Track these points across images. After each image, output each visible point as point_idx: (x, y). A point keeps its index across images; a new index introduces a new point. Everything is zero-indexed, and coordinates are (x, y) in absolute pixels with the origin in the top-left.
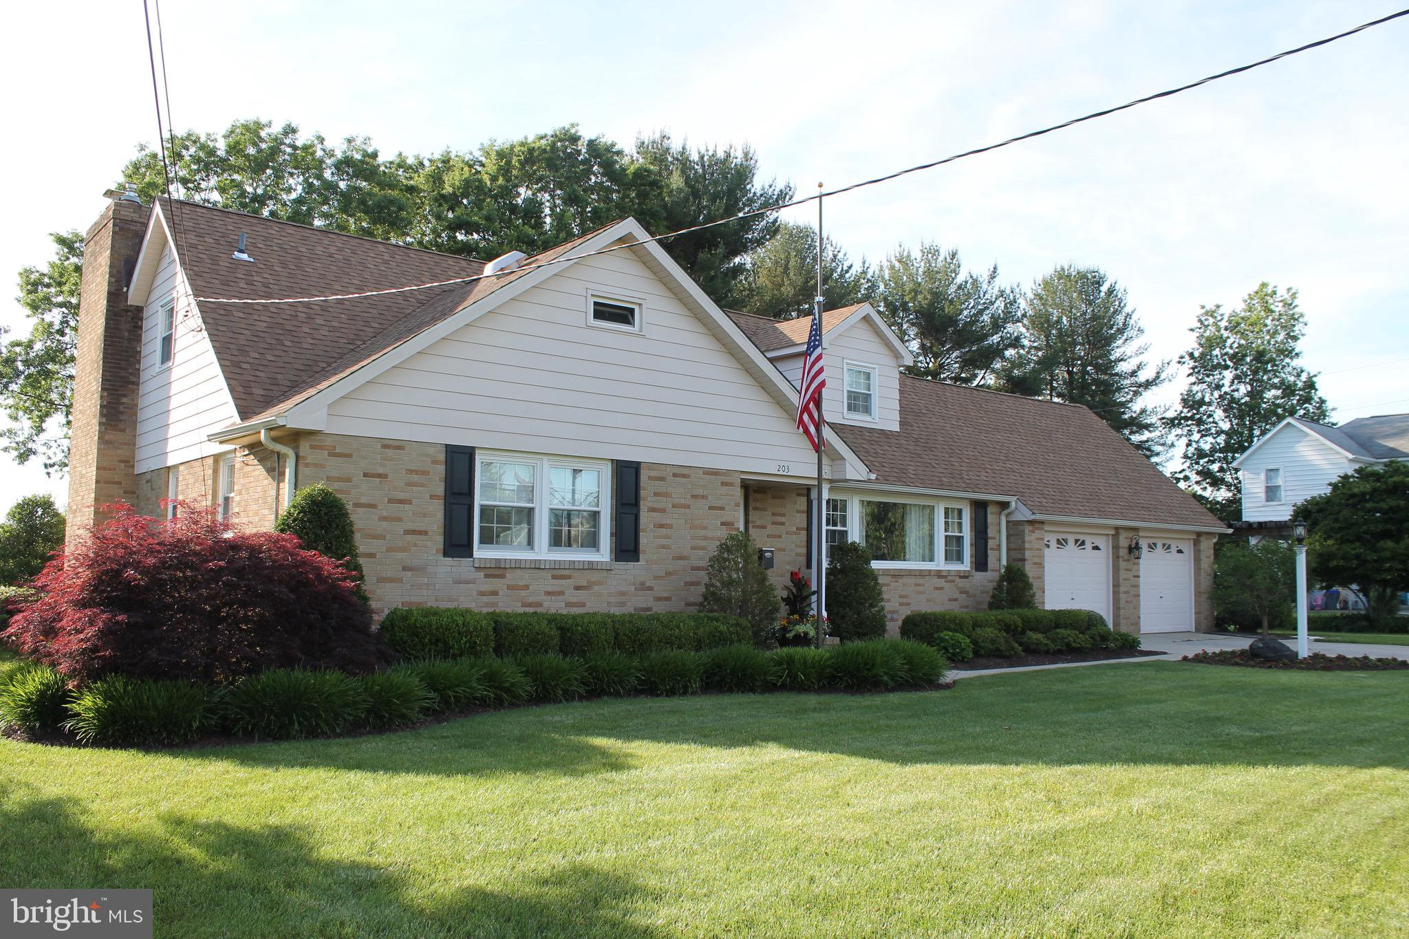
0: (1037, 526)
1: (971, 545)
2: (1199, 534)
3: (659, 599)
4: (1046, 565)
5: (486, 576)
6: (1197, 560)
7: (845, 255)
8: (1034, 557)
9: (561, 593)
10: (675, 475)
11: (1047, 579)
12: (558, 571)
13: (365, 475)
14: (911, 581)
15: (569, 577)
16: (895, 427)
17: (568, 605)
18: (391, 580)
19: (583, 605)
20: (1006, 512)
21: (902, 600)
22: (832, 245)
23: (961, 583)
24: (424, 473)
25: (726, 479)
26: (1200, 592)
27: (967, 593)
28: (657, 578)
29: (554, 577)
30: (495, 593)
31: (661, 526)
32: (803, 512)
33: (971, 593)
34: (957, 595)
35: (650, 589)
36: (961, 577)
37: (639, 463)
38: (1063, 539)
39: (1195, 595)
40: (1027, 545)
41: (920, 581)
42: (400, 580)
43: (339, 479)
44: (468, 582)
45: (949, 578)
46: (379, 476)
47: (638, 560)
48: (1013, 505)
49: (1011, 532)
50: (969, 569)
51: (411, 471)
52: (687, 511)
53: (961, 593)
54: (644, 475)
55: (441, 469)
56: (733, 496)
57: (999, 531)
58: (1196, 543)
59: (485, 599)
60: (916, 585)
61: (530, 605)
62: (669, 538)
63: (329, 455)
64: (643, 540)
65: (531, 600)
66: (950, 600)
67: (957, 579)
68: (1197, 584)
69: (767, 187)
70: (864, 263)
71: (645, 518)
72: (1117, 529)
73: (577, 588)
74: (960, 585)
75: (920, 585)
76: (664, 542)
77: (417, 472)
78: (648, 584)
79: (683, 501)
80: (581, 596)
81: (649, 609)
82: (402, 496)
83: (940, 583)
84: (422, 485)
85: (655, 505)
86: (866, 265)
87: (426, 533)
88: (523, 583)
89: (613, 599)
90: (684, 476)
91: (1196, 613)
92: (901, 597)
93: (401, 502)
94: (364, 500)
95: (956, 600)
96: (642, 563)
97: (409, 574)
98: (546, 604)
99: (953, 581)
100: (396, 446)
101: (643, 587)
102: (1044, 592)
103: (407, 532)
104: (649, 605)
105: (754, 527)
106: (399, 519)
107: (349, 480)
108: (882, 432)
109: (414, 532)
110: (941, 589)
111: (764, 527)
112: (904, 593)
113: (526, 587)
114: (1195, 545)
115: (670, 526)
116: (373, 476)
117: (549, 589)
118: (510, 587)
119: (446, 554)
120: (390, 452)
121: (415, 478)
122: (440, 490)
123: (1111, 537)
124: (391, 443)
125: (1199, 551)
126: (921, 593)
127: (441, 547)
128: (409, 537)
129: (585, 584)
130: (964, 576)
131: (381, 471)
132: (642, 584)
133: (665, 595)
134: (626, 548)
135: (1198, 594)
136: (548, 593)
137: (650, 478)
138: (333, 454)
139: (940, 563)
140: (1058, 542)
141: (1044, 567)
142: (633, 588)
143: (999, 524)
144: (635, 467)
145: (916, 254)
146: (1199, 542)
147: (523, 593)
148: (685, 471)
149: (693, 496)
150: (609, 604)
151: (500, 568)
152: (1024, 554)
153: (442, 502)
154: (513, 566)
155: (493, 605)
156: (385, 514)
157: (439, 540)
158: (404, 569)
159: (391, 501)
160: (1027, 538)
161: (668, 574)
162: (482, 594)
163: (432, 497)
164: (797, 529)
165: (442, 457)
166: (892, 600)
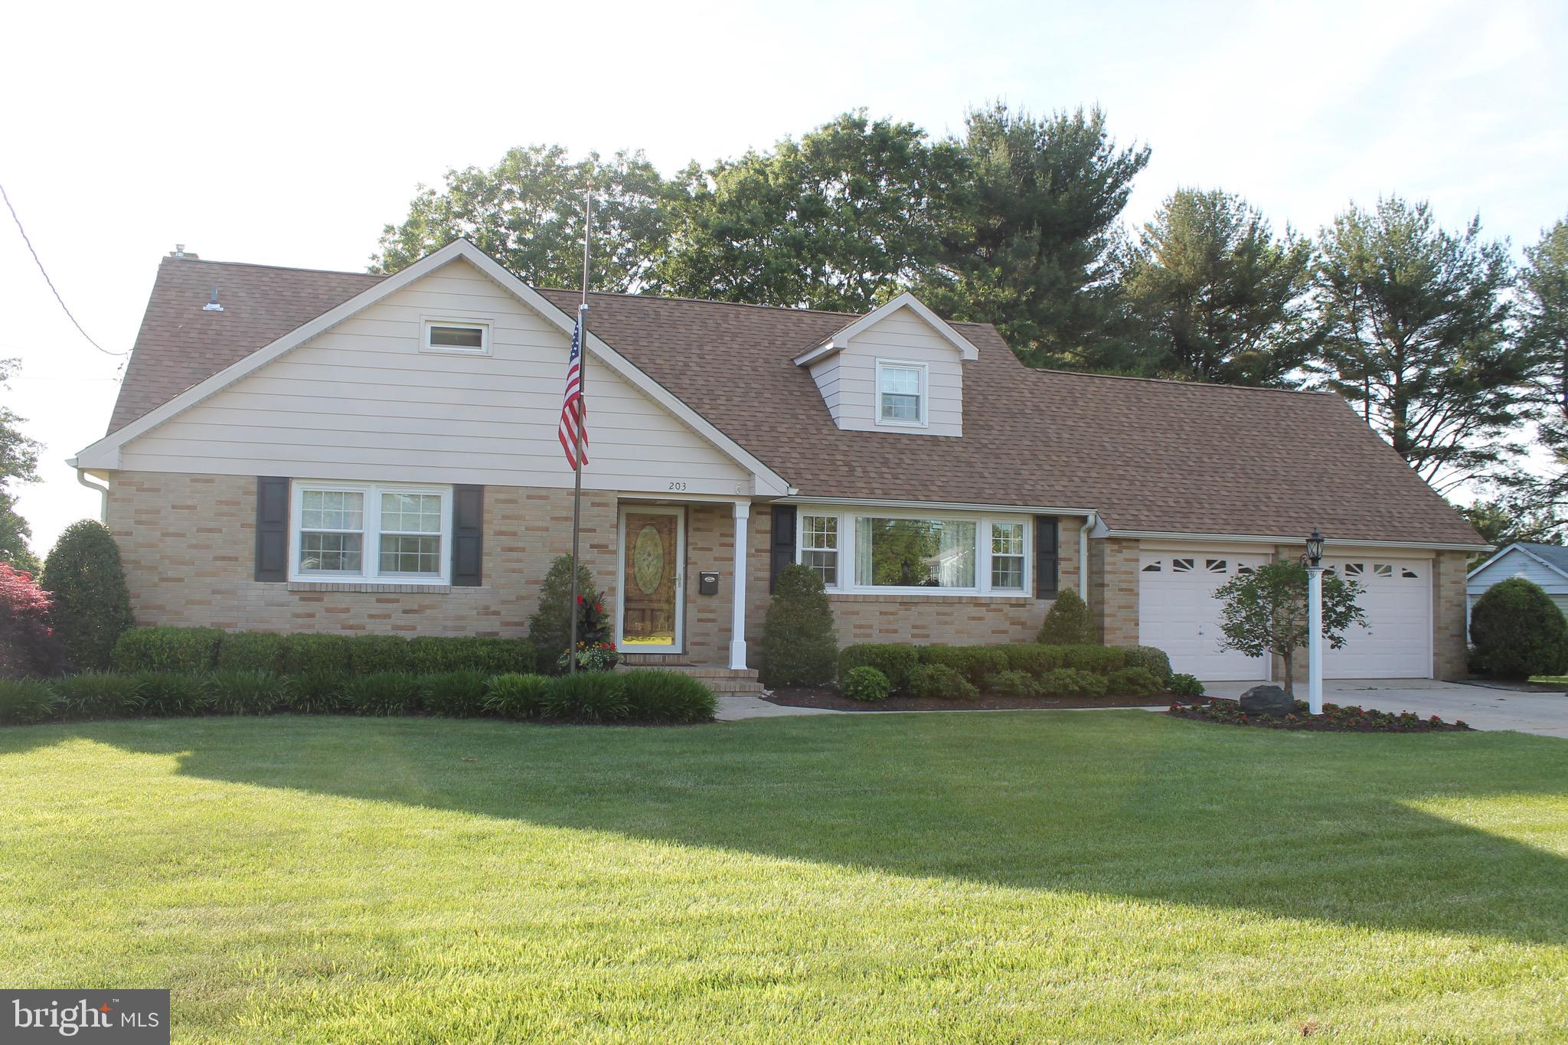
0: (1124, 544)
1: (1033, 567)
2: (1439, 553)
3: (507, 624)
4: (1141, 592)
5: (302, 599)
6: (1437, 586)
7: (1267, 222)
8: (1120, 581)
9: (388, 616)
10: (529, 497)
11: (1141, 608)
12: (383, 595)
13: (174, 507)
14: (934, 608)
15: (397, 601)
16: (957, 432)
17: (395, 627)
18: (199, 603)
19: (414, 628)
20: (1084, 528)
21: (915, 631)
22: (1251, 212)
23: (1013, 612)
24: (236, 503)
25: (597, 500)
26: (1439, 628)
27: (1023, 624)
28: (504, 602)
29: (379, 601)
30: (312, 616)
31: (511, 550)
32: (765, 532)
33: (1028, 623)
34: (1006, 626)
35: (496, 613)
36: (1012, 605)
37: (482, 487)
38: (1185, 560)
39: (1434, 632)
40: (1107, 568)
41: (947, 609)
42: (209, 603)
43: (147, 512)
44: (282, 605)
45: (992, 606)
46: (189, 507)
47: (480, 584)
48: (1091, 520)
49: (1094, 552)
50: (1030, 596)
51: (221, 502)
52: (545, 534)
53: (1013, 624)
54: (488, 499)
55: (253, 500)
56: (607, 517)
57: (1078, 551)
58: (1436, 564)
59: (300, 621)
60: (938, 614)
61: (351, 627)
62: (519, 561)
63: (137, 490)
64: (487, 564)
65: (351, 622)
66: (994, 632)
67: (1007, 609)
68: (1437, 617)
69: (1127, 152)
70: (1288, 229)
71: (489, 542)
72: (1277, 546)
73: (405, 612)
74: (1010, 615)
75: (945, 614)
76: (515, 565)
77: (227, 503)
78: (493, 608)
79: (540, 524)
80: (411, 619)
81: (496, 634)
82: (211, 525)
83: (981, 612)
84: (232, 515)
85: (503, 529)
86: (1292, 232)
87: (236, 559)
88: (343, 606)
89: (449, 623)
90: (541, 498)
91: (1435, 654)
92: (915, 627)
93: (210, 530)
94: (172, 530)
95: (1003, 632)
96: (486, 585)
97: (219, 597)
98: (369, 627)
99: (1001, 610)
100: (208, 479)
101: (487, 611)
102: (1137, 624)
103: (216, 558)
104: (495, 629)
105: (694, 549)
106: (208, 547)
107: (158, 512)
108: (934, 440)
109: (224, 558)
110: (980, 619)
111: (710, 549)
112: (919, 623)
113: (347, 610)
114: (1434, 566)
115: (523, 550)
116: (182, 508)
117: (374, 612)
118: (328, 610)
119: (257, 580)
120: (199, 486)
121: (225, 508)
122: (252, 518)
123: (1271, 557)
124: (199, 477)
125: (1439, 574)
126: (946, 623)
127: (253, 572)
128: (219, 563)
129: (416, 607)
130: (1020, 604)
131: (189, 503)
132: (487, 608)
133: (516, 619)
134: (467, 571)
135: (1437, 629)
136: (371, 616)
137: (497, 501)
138: (140, 489)
139: (984, 588)
140: (1177, 563)
141: (1138, 594)
142: (475, 612)
143: (1078, 543)
144: (478, 491)
145: (1372, 211)
146: (1439, 562)
147: (343, 616)
148: (544, 493)
149: (553, 519)
150: (445, 628)
151: (315, 591)
152: (1103, 578)
153: (254, 530)
154: (330, 589)
155: (309, 626)
156: (194, 542)
157: (251, 565)
158: (214, 592)
159: (199, 530)
160: (1108, 559)
161: (520, 598)
162: (298, 616)
163: (243, 526)
164: (757, 551)
165: (254, 488)
166: (900, 630)
